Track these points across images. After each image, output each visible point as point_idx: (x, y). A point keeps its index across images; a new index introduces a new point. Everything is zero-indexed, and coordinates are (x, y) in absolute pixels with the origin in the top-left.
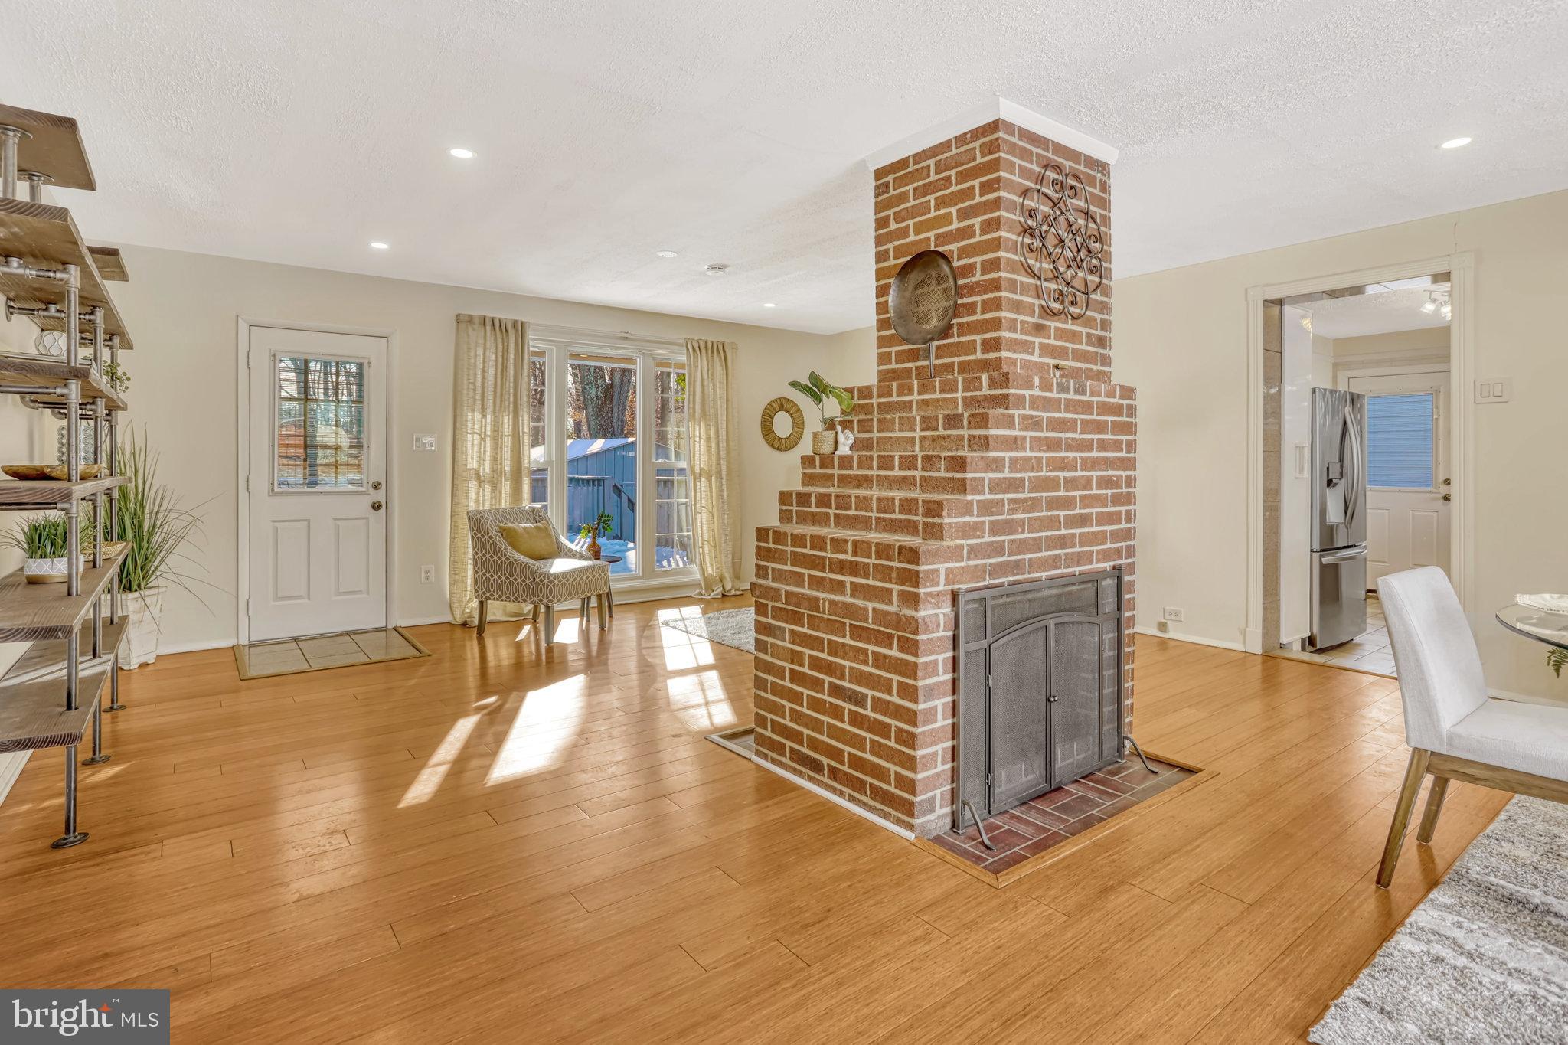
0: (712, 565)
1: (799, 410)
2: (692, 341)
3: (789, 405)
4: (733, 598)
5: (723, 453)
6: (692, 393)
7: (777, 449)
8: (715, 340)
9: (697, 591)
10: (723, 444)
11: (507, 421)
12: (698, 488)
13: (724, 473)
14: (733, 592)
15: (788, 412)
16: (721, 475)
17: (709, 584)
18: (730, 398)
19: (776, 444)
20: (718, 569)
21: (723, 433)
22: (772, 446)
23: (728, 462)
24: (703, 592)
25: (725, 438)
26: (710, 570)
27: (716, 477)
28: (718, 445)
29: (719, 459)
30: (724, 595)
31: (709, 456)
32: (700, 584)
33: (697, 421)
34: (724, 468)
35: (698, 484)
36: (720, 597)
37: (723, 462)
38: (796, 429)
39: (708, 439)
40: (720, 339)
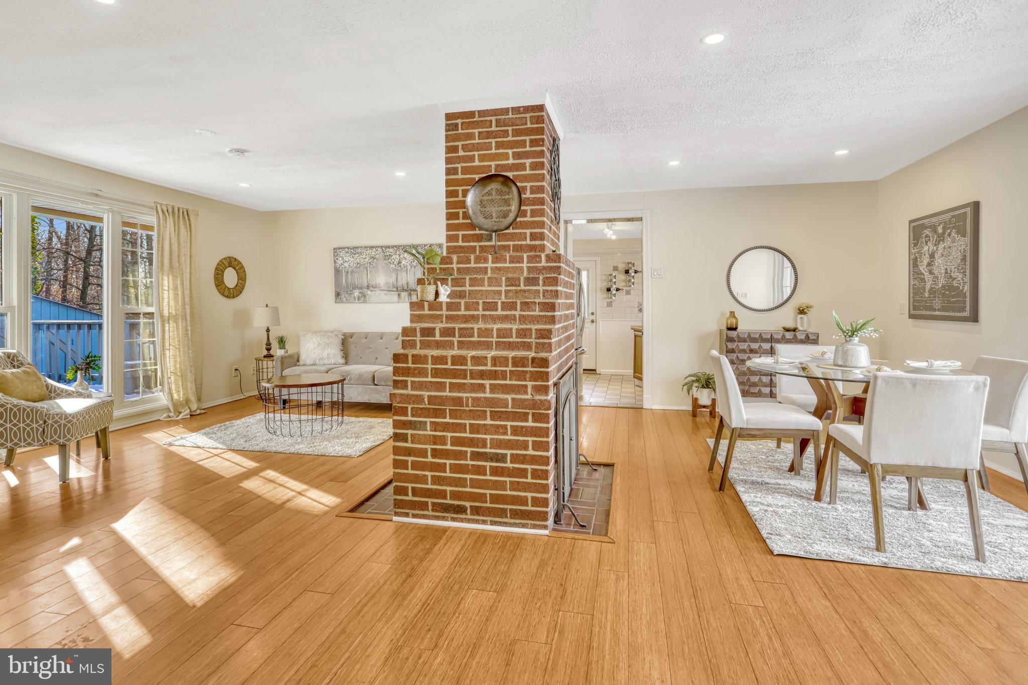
0: (178, 392)
1: (243, 267)
2: (161, 205)
3: (236, 263)
4: (199, 417)
5: (187, 300)
6: (160, 249)
7: (227, 297)
8: (181, 206)
9: (165, 415)
10: (187, 292)
12: (167, 328)
13: (188, 316)
14: (198, 412)
15: (234, 268)
16: (186, 318)
17: (177, 407)
18: (193, 254)
19: (226, 293)
20: (184, 394)
21: (187, 283)
22: (223, 295)
23: (191, 307)
24: (172, 414)
25: (188, 287)
26: (175, 396)
27: (182, 319)
28: (183, 293)
29: (184, 304)
30: (191, 415)
31: (176, 301)
32: (169, 408)
33: (165, 273)
34: (188, 311)
35: (167, 325)
36: (189, 416)
37: (188, 307)
38: (240, 281)
39: (176, 288)
40: (184, 206)
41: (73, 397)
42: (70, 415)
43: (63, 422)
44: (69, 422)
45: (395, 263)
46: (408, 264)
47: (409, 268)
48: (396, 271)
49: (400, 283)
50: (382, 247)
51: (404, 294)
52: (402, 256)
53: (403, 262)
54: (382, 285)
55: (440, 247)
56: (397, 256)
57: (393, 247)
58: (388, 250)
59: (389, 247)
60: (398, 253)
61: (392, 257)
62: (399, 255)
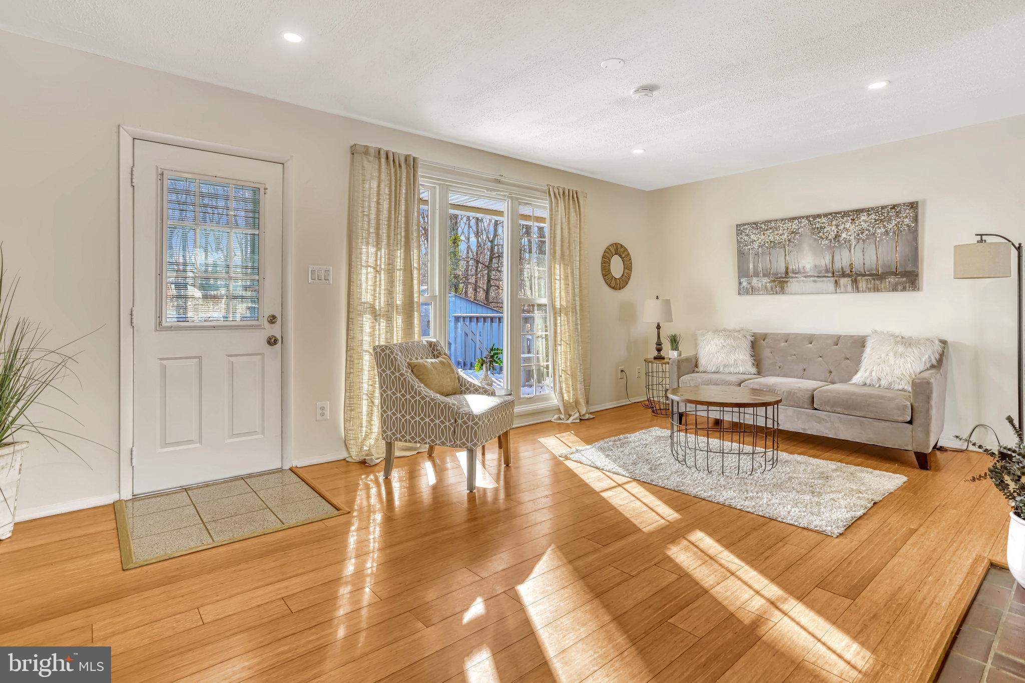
0: (568, 392)
1: (629, 254)
2: (553, 187)
3: (622, 250)
4: (587, 422)
5: (577, 290)
6: (553, 235)
7: (613, 288)
8: (571, 188)
9: (556, 416)
10: (577, 282)
11: (400, 254)
12: (559, 322)
13: (578, 308)
14: (587, 416)
15: (620, 256)
16: (576, 310)
17: (569, 407)
18: (582, 240)
19: (613, 284)
20: (573, 395)
21: (577, 272)
22: (610, 286)
23: (581, 299)
24: (562, 416)
25: (578, 277)
26: (566, 397)
27: (572, 312)
28: (573, 282)
29: (574, 295)
30: (580, 419)
31: (567, 292)
32: (559, 409)
33: (557, 261)
34: (578, 303)
35: (559, 318)
36: (578, 421)
37: (577, 299)
38: (626, 271)
39: (566, 278)
40: (574, 188)
41: (479, 393)
42: (477, 416)
43: (470, 423)
44: (476, 424)
45: (830, 237)
46: (852, 237)
47: (854, 242)
48: (829, 247)
49: (838, 266)
50: (807, 217)
51: (843, 281)
52: (841, 227)
53: (844, 235)
54: (808, 270)
55: (912, 207)
56: (834, 228)
57: (826, 215)
58: (818, 220)
59: (819, 216)
60: (834, 223)
61: (825, 230)
62: (837, 226)
